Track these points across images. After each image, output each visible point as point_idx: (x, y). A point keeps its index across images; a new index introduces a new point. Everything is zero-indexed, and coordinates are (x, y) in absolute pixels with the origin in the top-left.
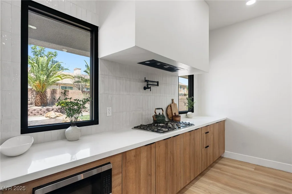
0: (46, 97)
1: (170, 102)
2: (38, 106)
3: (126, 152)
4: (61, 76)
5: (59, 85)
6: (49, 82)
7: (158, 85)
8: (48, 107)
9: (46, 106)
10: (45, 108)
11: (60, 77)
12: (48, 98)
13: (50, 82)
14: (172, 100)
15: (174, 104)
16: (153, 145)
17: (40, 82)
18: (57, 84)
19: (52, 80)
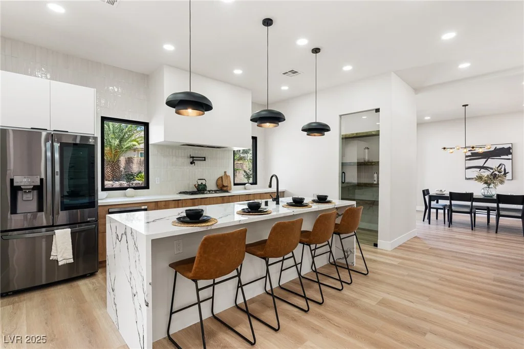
0: (119, 167)
1: (223, 174)
2: (109, 181)
3: (158, 202)
4: (138, 140)
5: (137, 151)
6: (122, 148)
7: (205, 160)
8: (121, 182)
9: (119, 180)
10: (117, 182)
11: (137, 142)
12: (121, 169)
13: (124, 147)
14: (225, 172)
15: (227, 176)
16: (180, 201)
17: (111, 148)
18: (135, 150)
19: (126, 144)
